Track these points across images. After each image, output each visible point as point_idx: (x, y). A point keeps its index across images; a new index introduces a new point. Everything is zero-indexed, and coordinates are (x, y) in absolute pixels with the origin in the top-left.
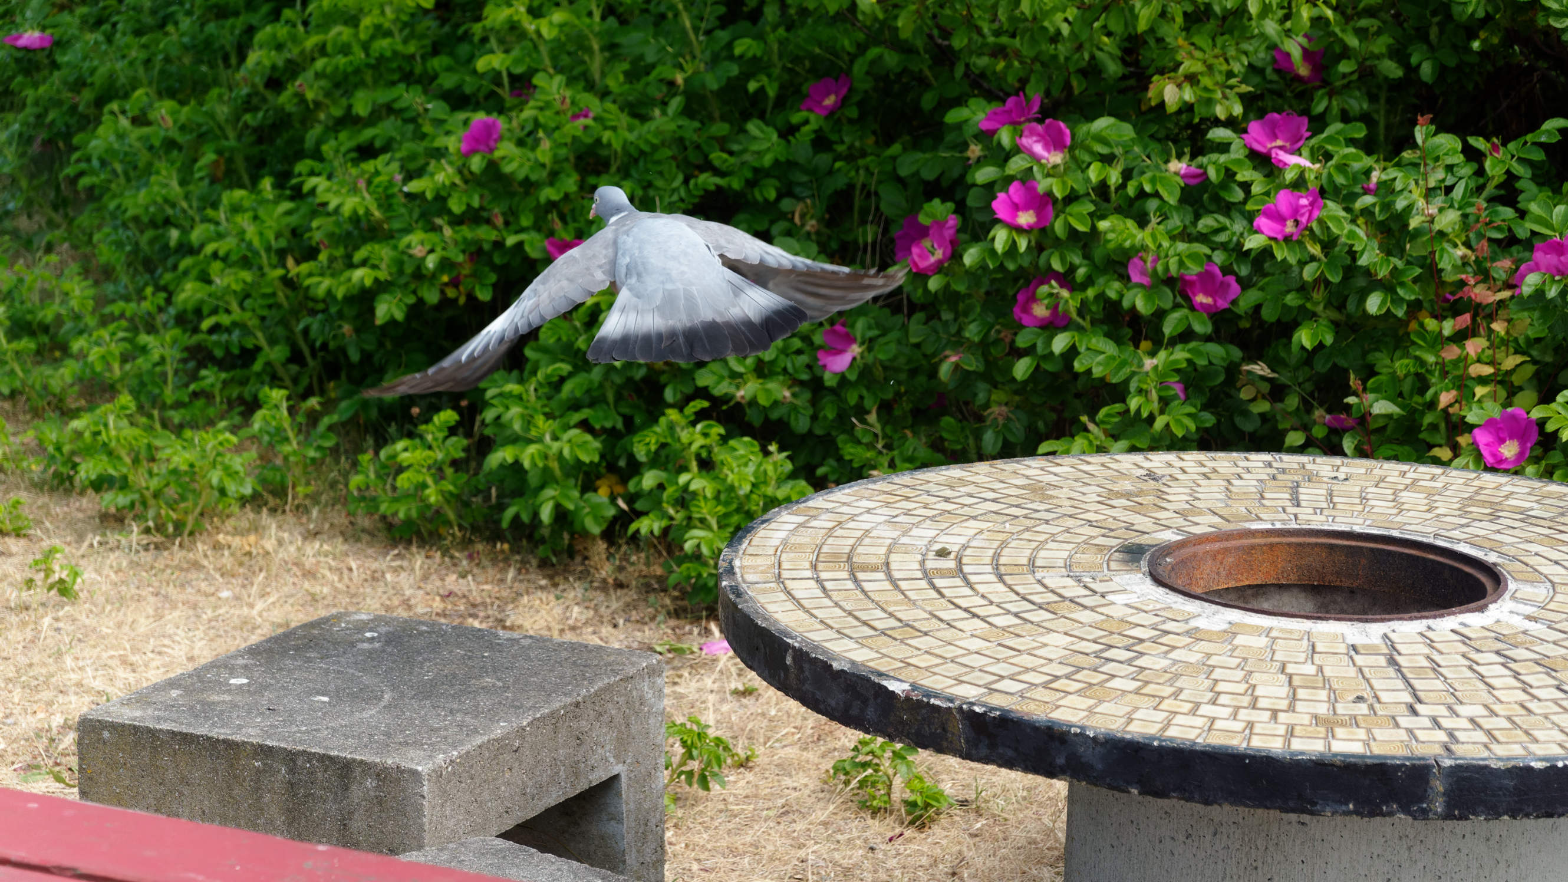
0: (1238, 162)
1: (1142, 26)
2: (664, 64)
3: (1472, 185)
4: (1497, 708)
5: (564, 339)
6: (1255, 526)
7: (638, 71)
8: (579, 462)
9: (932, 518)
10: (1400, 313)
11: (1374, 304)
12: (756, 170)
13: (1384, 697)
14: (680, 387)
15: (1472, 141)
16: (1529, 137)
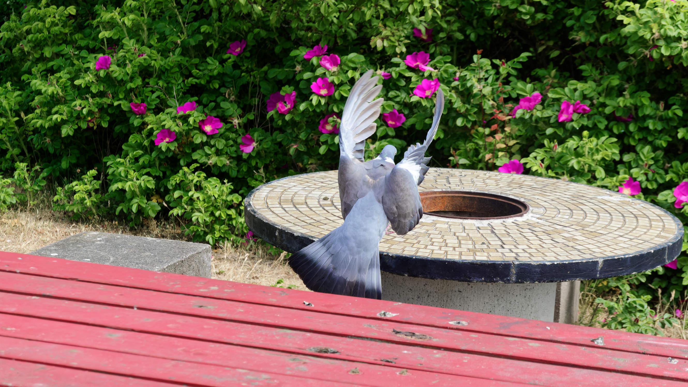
0: (403, 70)
1: (368, 18)
2: (173, 35)
3: (495, 78)
4: (531, 246)
5: (139, 141)
6: (436, 190)
7: (163, 38)
8: (148, 188)
9: (318, 188)
10: (469, 126)
11: (459, 122)
12: (211, 77)
13: (491, 243)
14: (186, 160)
15: (494, 61)
16: (516, 60)
